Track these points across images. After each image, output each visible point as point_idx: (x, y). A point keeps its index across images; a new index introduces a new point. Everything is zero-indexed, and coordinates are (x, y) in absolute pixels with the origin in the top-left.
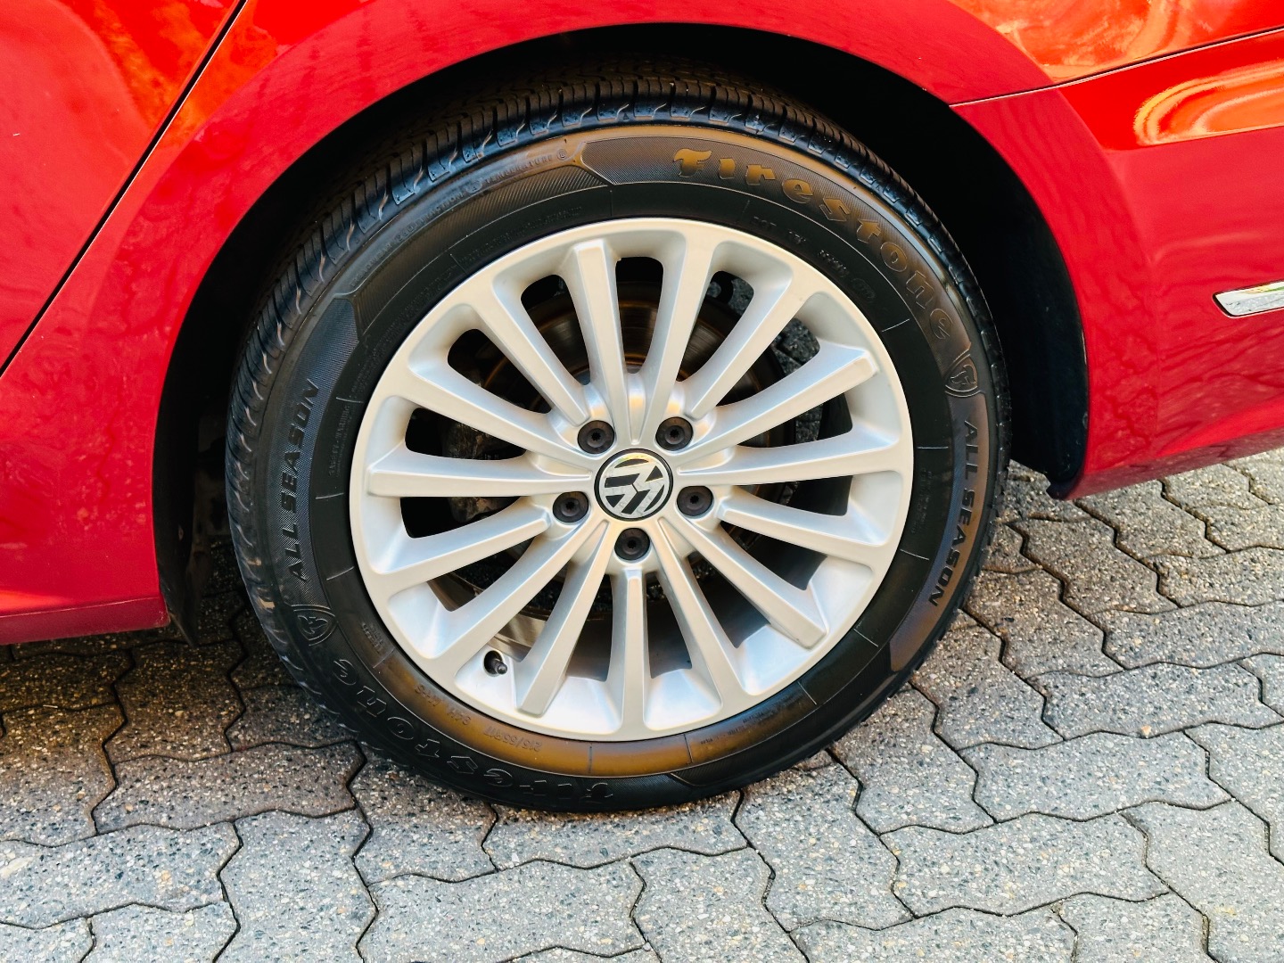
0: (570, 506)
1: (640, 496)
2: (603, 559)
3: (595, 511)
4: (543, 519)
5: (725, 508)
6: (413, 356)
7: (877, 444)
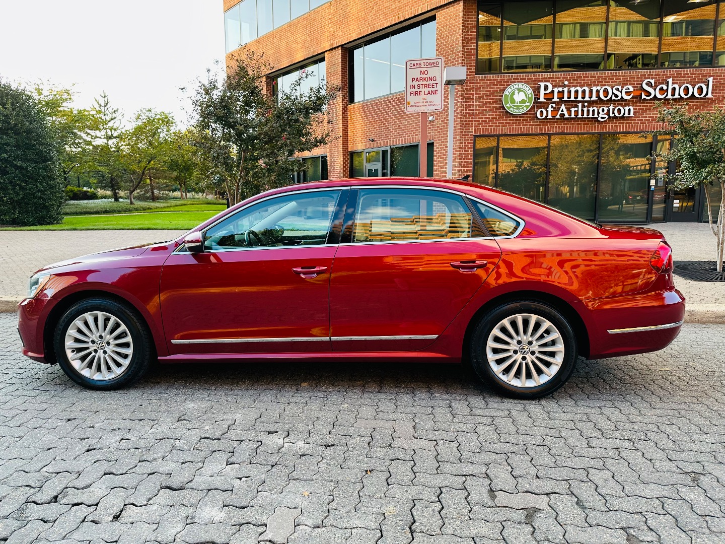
0: (515, 352)
2: (520, 360)
3: (519, 353)
4: (511, 353)
5: (537, 355)
6: (496, 329)
7: (558, 347)
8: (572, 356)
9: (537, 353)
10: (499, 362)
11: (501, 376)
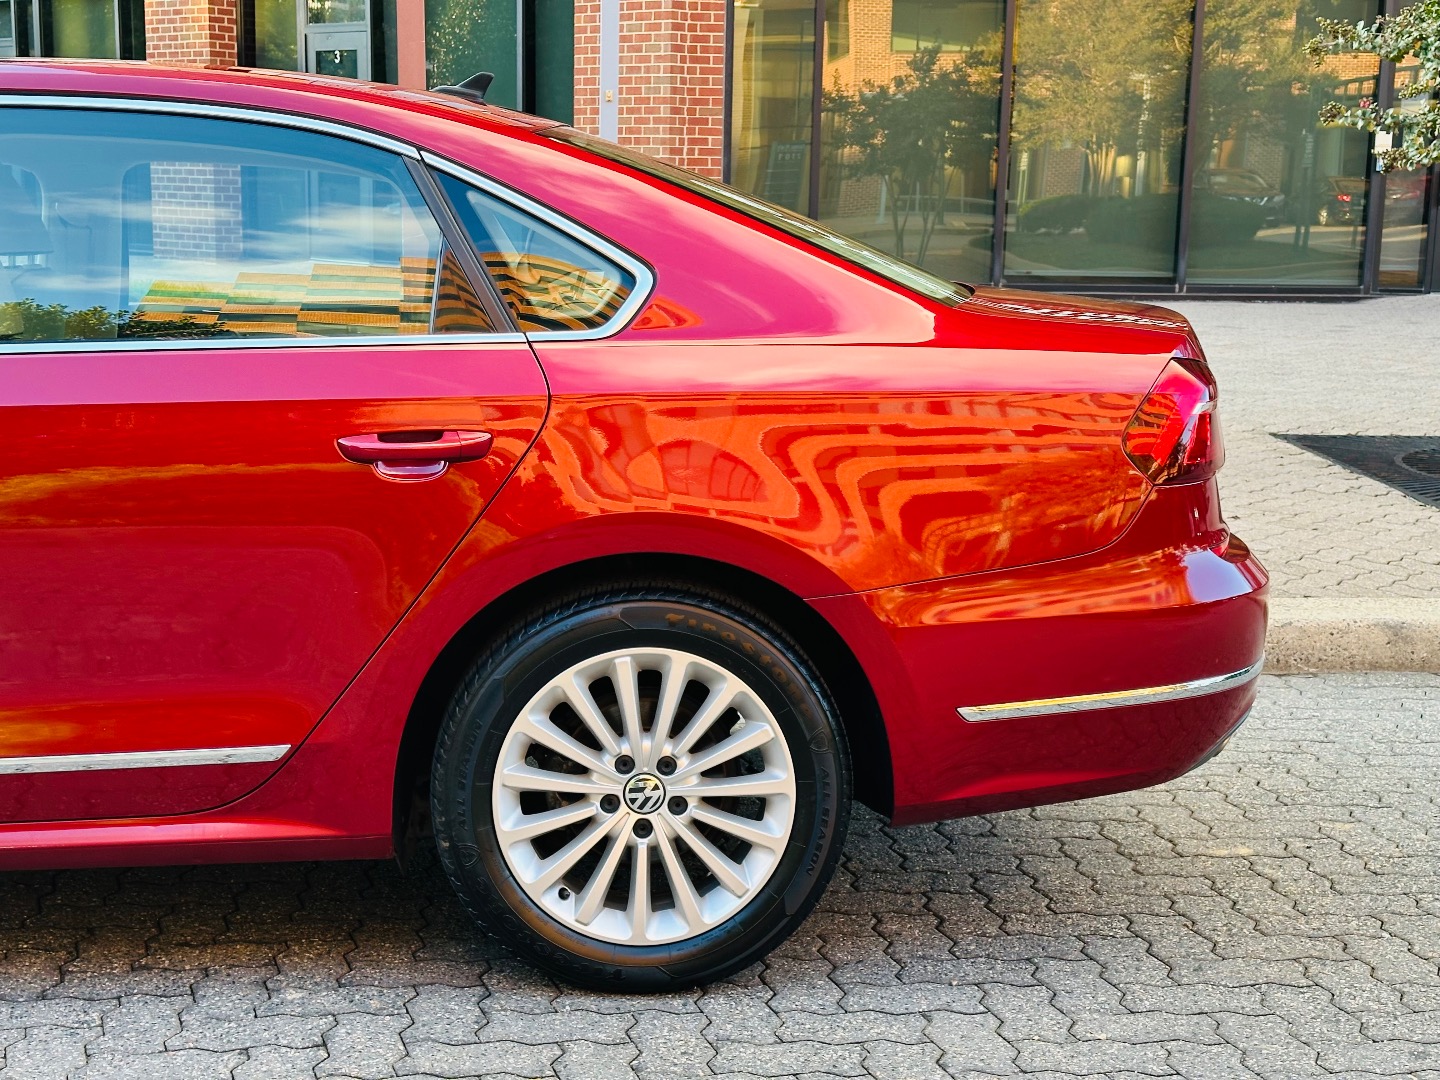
0: (610, 803)
1: (647, 799)
2: (625, 836)
3: (623, 808)
4: (594, 808)
5: (695, 811)
6: (532, 710)
7: (776, 778)
8: (826, 812)
9: (692, 803)
10: (547, 845)
11: (551, 903)
